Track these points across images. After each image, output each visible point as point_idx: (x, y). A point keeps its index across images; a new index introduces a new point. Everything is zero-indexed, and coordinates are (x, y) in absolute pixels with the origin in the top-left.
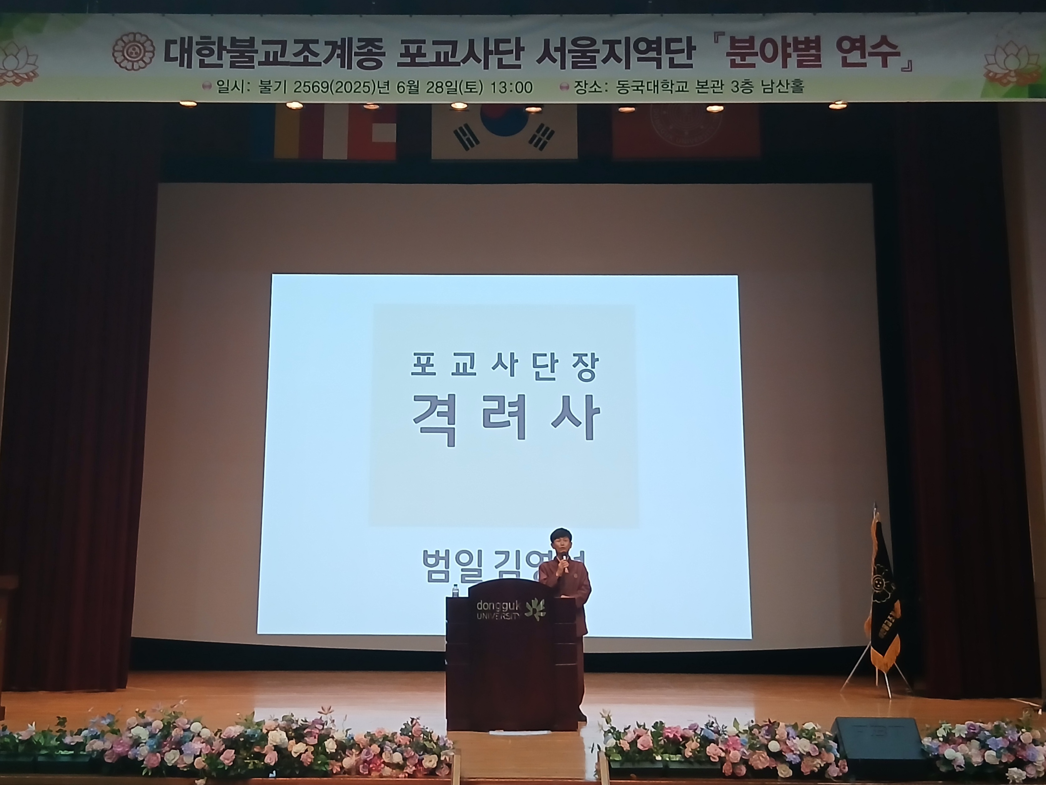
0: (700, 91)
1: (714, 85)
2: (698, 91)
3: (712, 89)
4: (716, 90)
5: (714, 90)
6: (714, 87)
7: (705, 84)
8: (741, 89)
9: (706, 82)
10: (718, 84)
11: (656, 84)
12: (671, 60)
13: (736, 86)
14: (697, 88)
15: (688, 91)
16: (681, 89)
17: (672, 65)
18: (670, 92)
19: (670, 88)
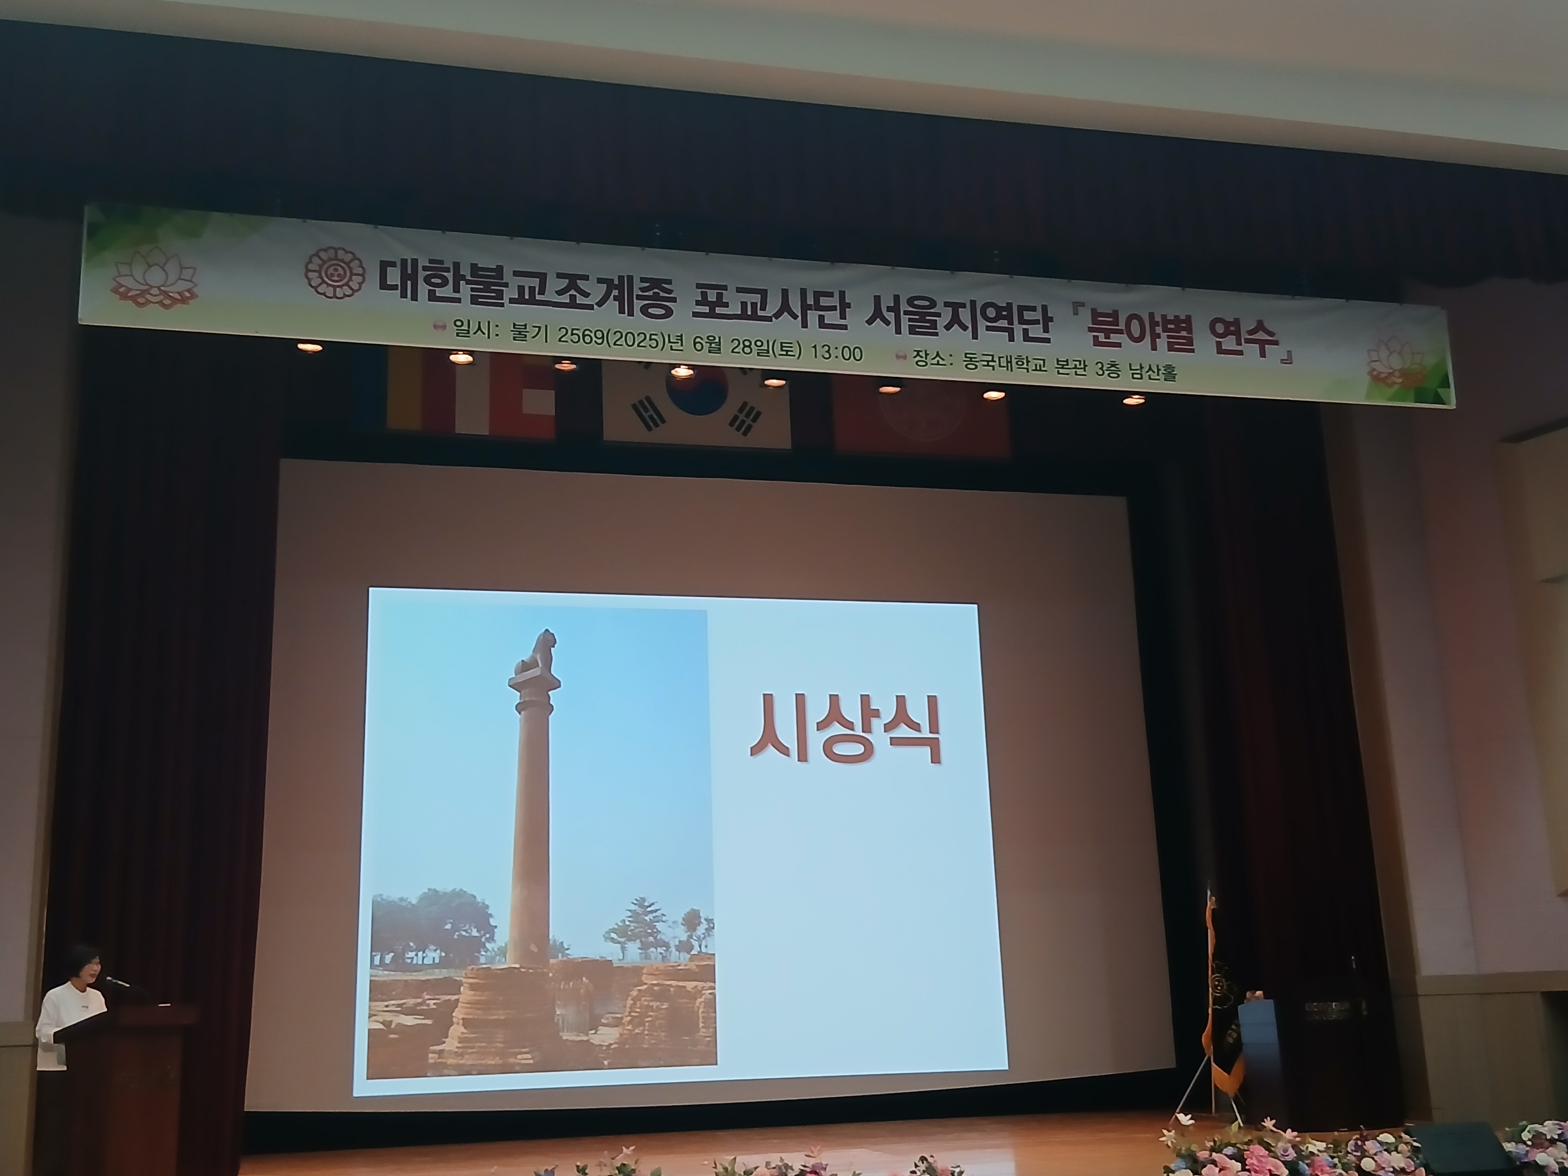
0: (1061, 371)
1: (1076, 365)
2: (1058, 371)
3: (1074, 370)
4: (1079, 371)
5: (1076, 372)
6: (1076, 367)
7: (1065, 363)
8: (1106, 373)
9: (1067, 361)
10: (1080, 365)
11: (1009, 360)
12: (1026, 331)
13: (1101, 369)
14: (1056, 368)
15: (1046, 371)
16: (1038, 368)
17: (1027, 338)
18: (1026, 370)
19: (1025, 366)
